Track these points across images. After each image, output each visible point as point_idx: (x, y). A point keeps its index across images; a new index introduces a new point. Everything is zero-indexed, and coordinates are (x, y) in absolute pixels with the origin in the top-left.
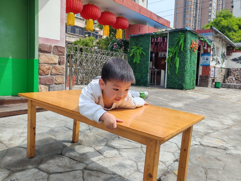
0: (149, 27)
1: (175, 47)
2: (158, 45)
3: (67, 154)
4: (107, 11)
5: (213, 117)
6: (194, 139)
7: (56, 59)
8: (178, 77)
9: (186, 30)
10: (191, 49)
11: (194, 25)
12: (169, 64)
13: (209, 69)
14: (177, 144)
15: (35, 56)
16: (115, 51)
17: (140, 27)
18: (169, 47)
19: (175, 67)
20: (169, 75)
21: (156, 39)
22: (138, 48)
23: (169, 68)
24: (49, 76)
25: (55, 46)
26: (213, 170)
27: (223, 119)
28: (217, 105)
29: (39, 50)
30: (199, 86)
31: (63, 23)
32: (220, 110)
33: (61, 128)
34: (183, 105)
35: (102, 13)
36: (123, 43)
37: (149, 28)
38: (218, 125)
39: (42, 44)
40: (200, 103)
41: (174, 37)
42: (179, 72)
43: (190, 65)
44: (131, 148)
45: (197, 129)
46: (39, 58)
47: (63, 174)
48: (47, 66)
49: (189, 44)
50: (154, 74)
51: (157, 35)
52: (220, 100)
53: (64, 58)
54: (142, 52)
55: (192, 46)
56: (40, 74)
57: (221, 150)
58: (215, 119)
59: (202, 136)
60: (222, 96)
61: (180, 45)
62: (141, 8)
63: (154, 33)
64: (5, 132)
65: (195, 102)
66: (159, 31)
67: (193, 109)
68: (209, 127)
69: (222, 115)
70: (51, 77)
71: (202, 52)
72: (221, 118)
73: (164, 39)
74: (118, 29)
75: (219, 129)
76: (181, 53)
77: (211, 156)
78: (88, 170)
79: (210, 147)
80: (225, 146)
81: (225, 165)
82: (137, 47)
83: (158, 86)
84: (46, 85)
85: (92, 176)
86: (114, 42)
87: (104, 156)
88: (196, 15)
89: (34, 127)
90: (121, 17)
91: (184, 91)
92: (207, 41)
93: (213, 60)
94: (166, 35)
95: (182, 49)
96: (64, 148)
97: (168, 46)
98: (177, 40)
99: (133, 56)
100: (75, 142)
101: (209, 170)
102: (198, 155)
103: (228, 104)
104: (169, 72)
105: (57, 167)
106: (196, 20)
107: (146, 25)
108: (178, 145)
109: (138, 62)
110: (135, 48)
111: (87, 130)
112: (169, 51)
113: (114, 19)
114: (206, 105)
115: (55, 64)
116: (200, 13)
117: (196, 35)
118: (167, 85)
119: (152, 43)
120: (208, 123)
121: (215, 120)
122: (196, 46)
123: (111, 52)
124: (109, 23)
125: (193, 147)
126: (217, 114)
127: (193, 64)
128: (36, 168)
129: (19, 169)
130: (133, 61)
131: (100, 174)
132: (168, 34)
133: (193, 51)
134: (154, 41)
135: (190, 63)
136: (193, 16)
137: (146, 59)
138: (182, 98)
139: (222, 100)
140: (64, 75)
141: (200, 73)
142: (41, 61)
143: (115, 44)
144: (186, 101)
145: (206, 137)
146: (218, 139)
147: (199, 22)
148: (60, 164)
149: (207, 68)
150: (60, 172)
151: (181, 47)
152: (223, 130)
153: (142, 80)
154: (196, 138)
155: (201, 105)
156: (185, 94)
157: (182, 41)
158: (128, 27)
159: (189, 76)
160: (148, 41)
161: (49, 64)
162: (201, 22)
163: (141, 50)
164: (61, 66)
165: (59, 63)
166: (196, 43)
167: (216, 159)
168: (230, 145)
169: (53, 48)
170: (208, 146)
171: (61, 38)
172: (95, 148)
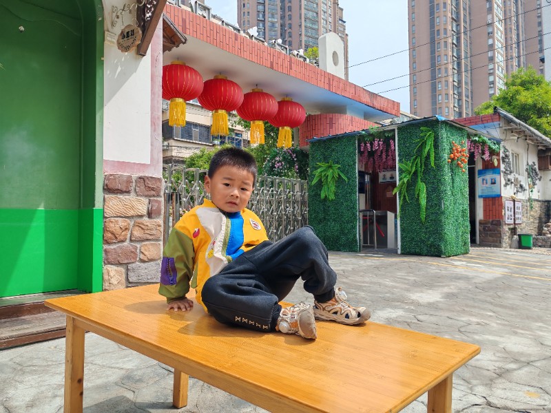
0: (352, 117)
1: (416, 158)
2: (376, 157)
4: (256, 91)
5: (518, 328)
6: (471, 389)
7: (142, 206)
8: (427, 228)
9: (437, 121)
10: (451, 162)
11: (456, 105)
12: (403, 198)
13: (501, 206)
15: (96, 202)
16: (279, 174)
17: (331, 120)
18: (400, 161)
19: (419, 205)
20: (405, 225)
21: (368, 145)
22: (330, 167)
24: (126, 244)
25: (140, 178)
27: (541, 331)
28: (527, 293)
29: (104, 189)
31: (156, 127)
32: (534, 307)
33: (149, 370)
34: (442, 298)
35: (247, 96)
36: (296, 157)
37: (352, 121)
38: (531, 349)
39: (111, 175)
40: (483, 289)
41: (411, 138)
42: (427, 216)
43: (452, 198)
46: (105, 207)
48: (122, 223)
49: (447, 148)
50: (371, 222)
51: (372, 135)
52: (533, 279)
53: (159, 202)
54: (339, 175)
56: (106, 242)
58: (522, 332)
59: (491, 380)
60: (537, 270)
61: (425, 154)
62: (331, 78)
63: (363, 130)
64: (22, 386)
65: (470, 287)
66: (372, 126)
67: (467, 306)
68: (508, 354)
69: (539, 319)
70: (131, 245)
71: (479, 166)
72: (536, 330)
73: (387, 143)
74: (283, 126)
75: (532, 359)
76: (430, 173)
79: (511, 409)
80: (550, 406)
82: (327, 164)
83: (381, 250)
84: (119, 264)
86: (275, 156)
89: (79, 377)
90: (287, 102)
91: (443, 259)
92: (489, 142)
93: (506, 185)
94: (392, 133)
95: (433, 164)
97: (397, 159)
98: (417, 145)
99: (320, 184)
100: (180, 406)
106: (460, 94)
107: (345, 113)
109: (332, 197)
110: (324, 165)
112: (400, 170)
113: (273, 106)
114: (499, 294)
115: (141, 216)
117: (460, 129)
118: (402, 246)
119: (361, 153)
120: (504, 344)
121: (522, 334)
122: (463, 155)
123: (270, 178)
124: (265, 117)
125: (468, 411)
126: (528, 318)
127: (460, 195)
130: (320, 195)
132: (396, 131)
133: (458, 165)
134: (364, 148)
135: (453, 195)
137: (349, 190)
138: (439, 278)
140: (160, 240)
141: (480, 215)
142: (108, 212)
143: (277, 159)
144: (449, 286)
145: (501, 383)
146: (528, 388)
147: (467, 97)
149: (494, 202)
151: (428, 157)
152: (544, 362)
153: (344, 238)
154: (476, 385)
155: (487, 294)
156: (446, 269)
157: (429, 146)
158: (305, 121)
159: (452, 225)
160: (352, 149)
161: (126, 217)
162: (472, 98)
163: (336, 171)
164: (152, 220)
165: (150, 215)
166: (462, 146)
169: (136, 181)
170: (506, 408)
171: (152, 158)
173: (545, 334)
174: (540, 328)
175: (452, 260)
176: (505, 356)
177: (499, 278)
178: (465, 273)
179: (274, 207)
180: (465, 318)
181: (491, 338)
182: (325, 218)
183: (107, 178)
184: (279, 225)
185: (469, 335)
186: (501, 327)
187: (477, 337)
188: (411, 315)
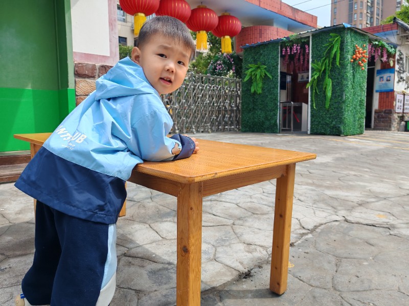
0: (277, 29)
1: (324, 60)
2: (296, 60)
4: (201, 7)
5: (385, 178)
6: (336, 212)
8: (331, 114)
9: (344, 28)
10: (354, 62)
11: (368, 22)
12: (314, 91)
13: (393, 98)
14: (299, 221)
15: (69, 84)
16: (220, 74)
17: (261, 30)
18: (313, 61)
19: (325, 96)
20: (314, 112)
21: (288, 49)
22: (258, 68)
23: (314, 99)
25: (102, 66)
26: (353, 260)
27: (403, 180)
28: (400, 158)
29: (75, 74)
30: (374, 129)
31: (113, 27)
32: (403, 167)
34: (333, 160)
35: (193, 11)
36: (233, 61)
37: (277, 32)
39: (79, 64)
40: (367, 155)
41: (322, 43)
42: (330, 106)
43: (352, 91)
44: (214, 225)
45: (347, 196)
46: (76, 87)
49: (351, 50)
50: (290, 113)
51: (292, 41)
54: (265, 74)
57: (381, 229)
58: (387, 180)
59: (353, 208)
61: (332, 55)
63: (285, 37)
64: (15, 203)
66: (293, 35)
67: (350, 165)
68: (372, 194)
69: (404, 173)
71: (378, 67)
72: (400, 180)
73: (303, 48)
74: (224, 36)
75: (389, 196)
76: (335, 71)
77: (358, 238)
78: (130, 256)
79: (362, 224)
81: (380, 253)
82: (256, 66)
83: (296, 132)
85: (132, 266)
86: (217, 61)
87: (162, 238)
88: (372, 3)
90: (226, 16)
91: (341, 137)
92: (387, 46)
93: (399, 81)
94: (307, 39)
95: (338, 64)
97: (310, 60)
98: (327, 48)
99: (250, 82)
100: (121, 215)
101: (345, 260)
102: (333, 237)
104: (314, 105)
106: (372, 13)
107: (273, 26)
108: (301, 221)
109: (260, 91)
110: (253, 67)
111: (147, 198)
112: (312, 68)
113: (214, 18)
114: (378, 158)
117: (363, 35)
118: (311, 128)
119: (282, 56)
120: (370, 188)
121: (387, 182)
122: (364, 56)
123: (212, 77)
124: (207, 28)
125: (329, 224)
126: (395, 173)
127: (359, 88)
129: (18, 253)
130: (250, 90)
131: (146, 263)
132: (311, 37)
133: (359, 65)
134: (285, 53)
135: (353, 88)
136: (367, 5)
137: (273, 86)
138: (335, 148)
141: (376, 105)
142: (79, 92)
143: (219, 62)
144: (340, 153)
145: (360, 209)
146: (379, 212)
147: (378, 15)
149: (388, 95)
151: (335, 58)
152: (398, 198)
153: (267, 123)
154: (340, 210)
155: (368, 158)
156: (341, 143)
157: (336, 48)
158: (240, 32)
159: (351, 111)
160: (276, 54)
162: (382, 16)
163: (263, 70)
166: (363, 50)
167: (366, 243)
168: (401, 221)
169: (99, 69)
170: (358, 223)
171: (111, 52)
172: (152, 225)
173: (405, 182)
174: (403, 179)
175: (348, 138)
176: (368, 194)
178: (358, 146)
179: (214, 100)
180: (346, 172)
181: (362, 184)
182: (254, 108)
183: (76, 66)
184: (219, 114)
185: (346, 182)
186: (372, 177)
187: (351, 183)
188: (305, 170)
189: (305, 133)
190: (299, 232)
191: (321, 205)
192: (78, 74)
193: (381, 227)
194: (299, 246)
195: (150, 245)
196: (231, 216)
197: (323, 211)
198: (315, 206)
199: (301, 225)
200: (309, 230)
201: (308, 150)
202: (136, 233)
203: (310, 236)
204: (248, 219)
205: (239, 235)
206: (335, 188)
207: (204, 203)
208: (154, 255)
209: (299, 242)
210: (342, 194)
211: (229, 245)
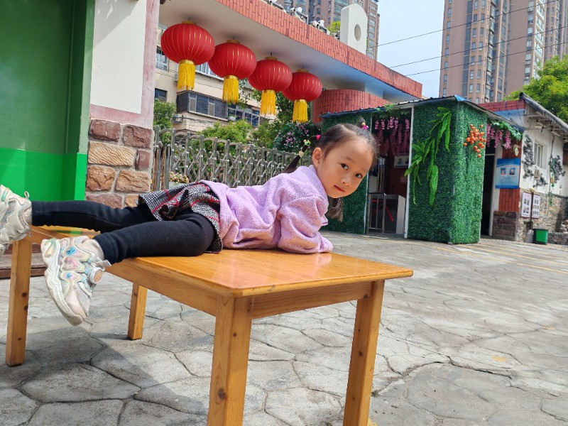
0: (370, 95)
1: (431, 139)
2: (391, 139)
3: (103, 364)
4: (270, 59)
5: (506, 305)
6: (438, 350)
7: (129, 156)
8: (436, 213)
9: (456, 101)
10: (467, 146)
11: (488, 97)
12: (415, 181)
13: (518, 198)
14: (387, 359)
15: (80, 147)
16: (290, 150)
17: (347, 96)
18: (414, 141)
19: (429, 189)
20: (413, 208)
21: (383, 123)
23: (414, 192)
24: (111, 193)
25: (129, 127)
26: (462, 420)
27: (529, 310)
28: (526, 279)
29: (89, 134)
31: (149, 76)
32: (530, 291)
33: (113, 309)
34: (437, 276)
35: (259, 63)
36: (308, 133)
37: (370, 99)
38: (513, 323)
39: (97, 121)
40: (482, 272)
41: (427, 118)
42: (435, 202)
43: (465, 184)
44: (267, 359)
45: (454, 328)
46: (90, 153)
47: (74, 404)
48: (106, 171)
49: (464, 131)
50: (382, 207)
51: (387, 113)
52: (537, 269)
53: (148, 155)
55: (471, 139)
56: (89, 189)
57: (498, 378)
58: (509, 309)
59: (461, 345)
60: (545, 262)
61: (440, 136)
62: (350, 52)
63: (379, 107)
65: (469, 270)
66: (390, 105)
67: (459, 284)
68: (487, 327)
69: (532, 300)
70: (116, 196)
71: (499, 155)
72: (525, 309)
73: (402, 123)
74: (298, 99)
75: (511, 331)
76: (444, 156)
77: (467, 389)
78: (141, 400)
79: (473, 368)
80: (515, 369)
83: (388, 234)
85: (143, 415)
86: (287, 131)
87: (191, 374)
88: (493, 72)
89: (24, 291)
90: (303, 73)
91: (449, 246)
92: (510, 129)
93: (526, 176)
94: (408, 112)
95: (447, 147)
96: (101, 351)
97: (411, 139)
98: (434, 125)
100: (134, 338)
101: (448, 420)
102: (433, 386)
103: (556, 279)
104: (414, 199)
105: (66, 389)
106: (492, 85)
107: (364, 91)
108: (389, 360)
111: (176, 315)
112: (413, 151)
113: (286, 75)
114: (496, 277)
115: (128, 167)
116: (504, 69)
117: (480, 113)
118: (409, 230)
119: (374, 132)
120: (486, 318)
121: (508, 311)
122: (481, 140)
123: (279, 153)
124: (277, 87)
125: (429, 366)
126: (519, 299)
127: (474, 181)
128: (16, 389)
131: (165, 411)
132: (413, 110)
133: (474, 150)
134: (378, 127)
135: (466, 180)
136: (487, 75)
138: (440, 260)
139: (542, 270)
141: (495, 206)
142: (93, 159)
143: (289, 134)
144: (447, 267)
145: (470, 347)
146: (496, 353)
148: (78, 384)
149: (512, 193)
150: (70, 400)
151: (443, 139)
152: (522, 335)
153: (350, 220)
154: (443, 347)
155: (484, 276)
156: (449, 253)
157: (445, 127)
158: (320, 96)
159: (463, 211)
161: (111, 166)
164: (139, 172)
165: (137, 166)
166: (481, 132)
167: (477, 397)
168: (526, 368)
169: (124, 130)
170: (468, 367)
171: (143, 108)
172: (178, 354)
173: (532, 313)
174: (529, 308)
175: (458, 247)
176: (483, 327)
177: (501, 265)
178: (471, 259)
180: (453, 294)
181: (474, 311)
183: (92, 123)
185: (453, 307)
186: (488, 303)
187: (459, 310)
189: (401, 237)
190: (385, 376)
191: (418, 338)
192: (93, 135)
193: (499, 374)
194: (385, 396)
195: (173, 385)
196: (292, 348)
197: (420, 347)
198: (410, 339)
199: (388, 365)
200: (399, 373)
201: (404, 260)
202: (153, 366)
203: (401, 382)
204: (315, 353)
205: (301, 376)
206: (439, 315)
207: (253, 327)
208: (177, 400)
209: (386, 390)
210: (446, 324)
211: (287, 390)
